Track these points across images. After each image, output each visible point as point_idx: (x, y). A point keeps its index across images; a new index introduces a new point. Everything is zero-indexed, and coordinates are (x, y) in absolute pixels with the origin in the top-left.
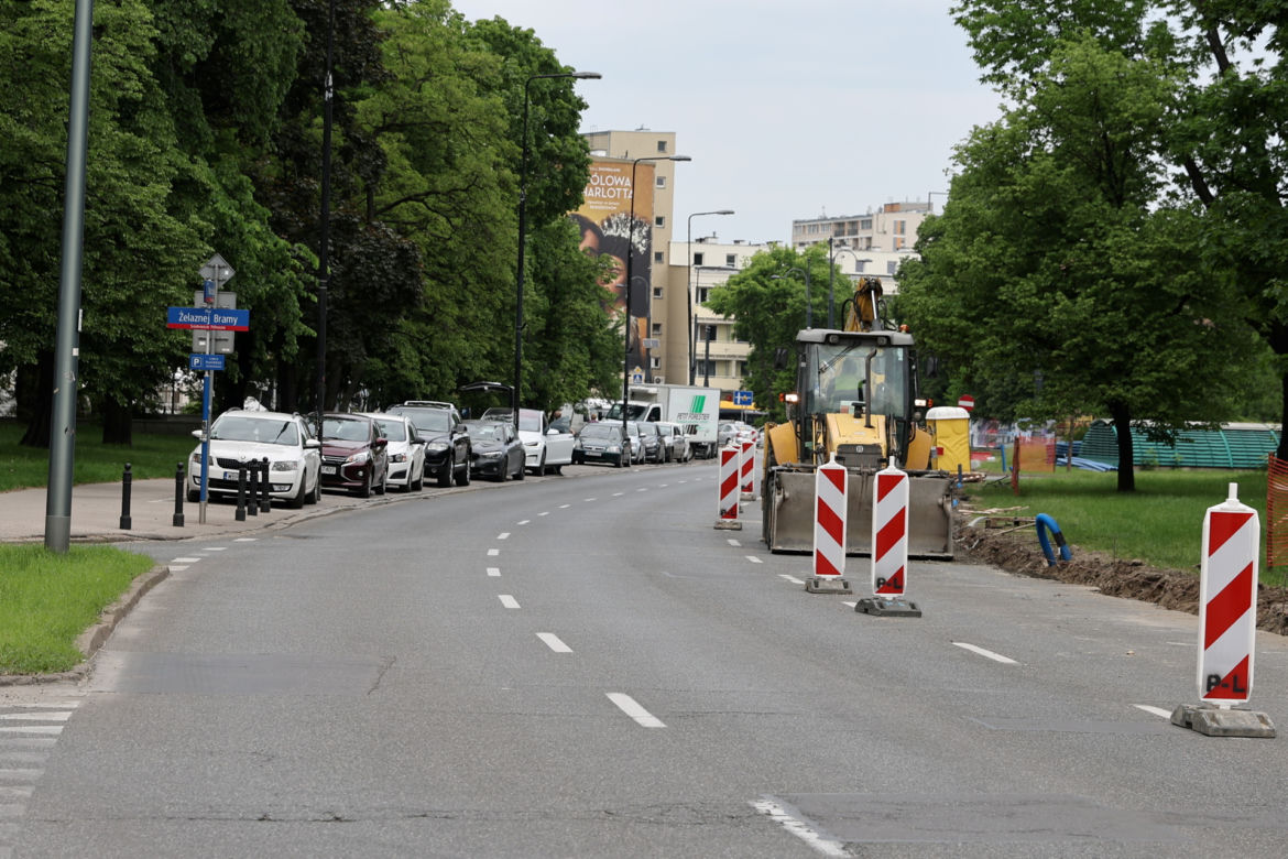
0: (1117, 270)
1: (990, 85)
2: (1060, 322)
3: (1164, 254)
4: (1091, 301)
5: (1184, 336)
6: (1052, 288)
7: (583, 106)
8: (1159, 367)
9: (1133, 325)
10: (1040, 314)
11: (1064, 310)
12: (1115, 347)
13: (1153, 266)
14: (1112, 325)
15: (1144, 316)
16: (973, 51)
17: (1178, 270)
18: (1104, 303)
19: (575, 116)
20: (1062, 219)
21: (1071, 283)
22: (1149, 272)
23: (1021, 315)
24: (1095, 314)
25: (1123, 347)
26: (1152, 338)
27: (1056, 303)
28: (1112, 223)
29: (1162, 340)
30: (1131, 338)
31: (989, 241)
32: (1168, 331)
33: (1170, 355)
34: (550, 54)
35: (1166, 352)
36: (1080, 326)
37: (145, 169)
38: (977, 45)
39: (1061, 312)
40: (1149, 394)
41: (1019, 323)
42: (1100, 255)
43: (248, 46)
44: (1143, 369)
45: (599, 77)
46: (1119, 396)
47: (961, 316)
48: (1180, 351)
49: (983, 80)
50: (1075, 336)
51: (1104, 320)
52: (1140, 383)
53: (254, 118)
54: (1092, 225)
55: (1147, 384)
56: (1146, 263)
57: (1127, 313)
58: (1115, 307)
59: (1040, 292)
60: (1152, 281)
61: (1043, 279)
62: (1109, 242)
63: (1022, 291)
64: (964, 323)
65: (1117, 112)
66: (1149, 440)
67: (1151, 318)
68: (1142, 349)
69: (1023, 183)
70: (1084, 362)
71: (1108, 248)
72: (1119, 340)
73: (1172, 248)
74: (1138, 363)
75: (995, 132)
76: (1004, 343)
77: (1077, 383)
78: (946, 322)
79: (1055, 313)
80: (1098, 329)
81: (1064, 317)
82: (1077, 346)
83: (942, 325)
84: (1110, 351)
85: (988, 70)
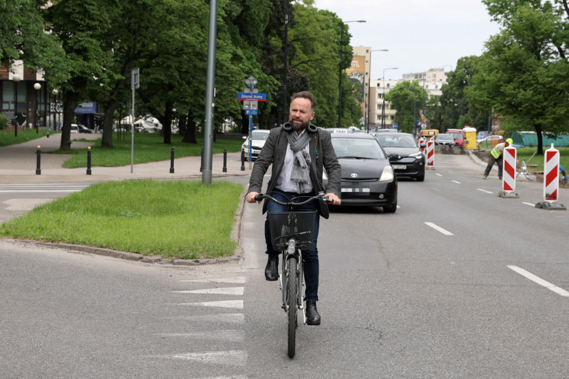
0: (540, 81)
1: (493, 22)
2: (521, 99)
3: (556, 76)
4: (532, 92)
5: (562, 103)
6: (518, 88)
7: (351, 36)
8: (554, 113)
9: (546, 99)
10: (514, 96)
11: (523, 95)
12: (540, 107)
13: (552, 80)
14: (539, 100)
15: (549, 96)
16: (488, 11)
17: (560, 81)
18: (536, 92)
19: (349, 39)
20: (520, 64)
21: (524, 85)
22: (551, 82)
23: (508, 96)
24: (533, 96)
25: (542, 107)
26: (552, 104)
27: (520, 92)
28: (538, 66)
29: (555, 104)
30: (545, 104)
31: (497, 72)
32: (557, 102)
33: (558, 109)
34: (341, 20)
35: (556, 108)
36: (528, 100)
37: (222, 51)
38: (489, 9)
39: (522, 95)
40: (551, 122)
41: (508, 99)
42: (534, 76)
43: (254, 11)
44: (549, 114)
45: (365, 22)
46: (541, 123)
47: (488, 97)
48: (561, 108)
49: (491, 20)
50: (526, 103)
51: (535, 98)
52: (547, 118)
53: (256, 35)
54: (531, 67)
55: (550, 119)
56: (550, 79)
57: (543, 96)
58: (539, 94)
59: (514, 89)
60: (552, 85)
61: (515, 85)
62: (537, 72)
63: (509, 89)
64: (488, 99)
65: (539, 29)
66: (548, 138)
67: (551, 97)
68: (548, 107)
69: (508, 53)
70: (528, 112)
71: (537, 74)
72: (541, 104)
73: (559, 74)
74: (547, 112)
75: (498, 37)
76: (502, 105)
77: (527, 118)
78: (482, 99)
79: (520, 96)
80: (534, 101)
81: (523, 97)
82: (527, 106)
83: (481, 100)
84: (537, 108)
85: (492, 17)
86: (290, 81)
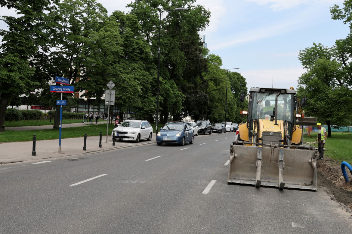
0: (330, 97)
1: (305, 69)
2: (318, 107)
3: (338, 94)
4: (325, 103)
5: (342, 109)
6: (317, 101)
8: (338, 115)
9: (333, 107)
10: (315, 105)
11: (319, 104)
12: (329, 111)
13: (336, 97)
14: (329, 107)
15: (335, 106)
16: (302, 63)
17: (341, 97)
18: (327, 103)
20: (318, 88)
21: (321, 100)
22: (336, 98)
23: (311, 106)
24: (325, 105)
25: (331, 111)
26: (336, 110)
27: (318, 103)
28: (328, 89)
29: (338, 110)
30: (332, 110)
31: (305, 92)
32: (339, 108)
33: (340, 113)
35: (339, 112)
36: (322, 108)
38: (302, 62)
39: (319, 105)
40: (335, 120)
42: (326, 95)
44: (335, 115)
45: (239, 69)
46: (330, 120)
48: (342, 112)
49: (304, 68)
50: (321, 109)
51: (327, 106)
52: (334, 118)
54: (324, 90)
55: (335, 118)
56: (335, 96)
57: (331, 105)
58: (329, 104)
59: (315, 101)
60: (336, 99)
61: (315, 99)
62: (328, 92)
63: (312, 101)
65: (329, 70)
66: (334, 128)
67: (336, 106)
68: (334, 111)
69: (311, 82)
70: (323, 114)
71: (328, 93)
72: (330, 110)
73: (340, 93)
74: (333, 114)
75: (306, 74)
76: (308, 110)
77: (322, 118)
79: (318, 105)
80: (326, 108)
81: (319, 106)
82: (322, 111)
84: (328, 112)
85: (304, 66)
86: (199, 97)
